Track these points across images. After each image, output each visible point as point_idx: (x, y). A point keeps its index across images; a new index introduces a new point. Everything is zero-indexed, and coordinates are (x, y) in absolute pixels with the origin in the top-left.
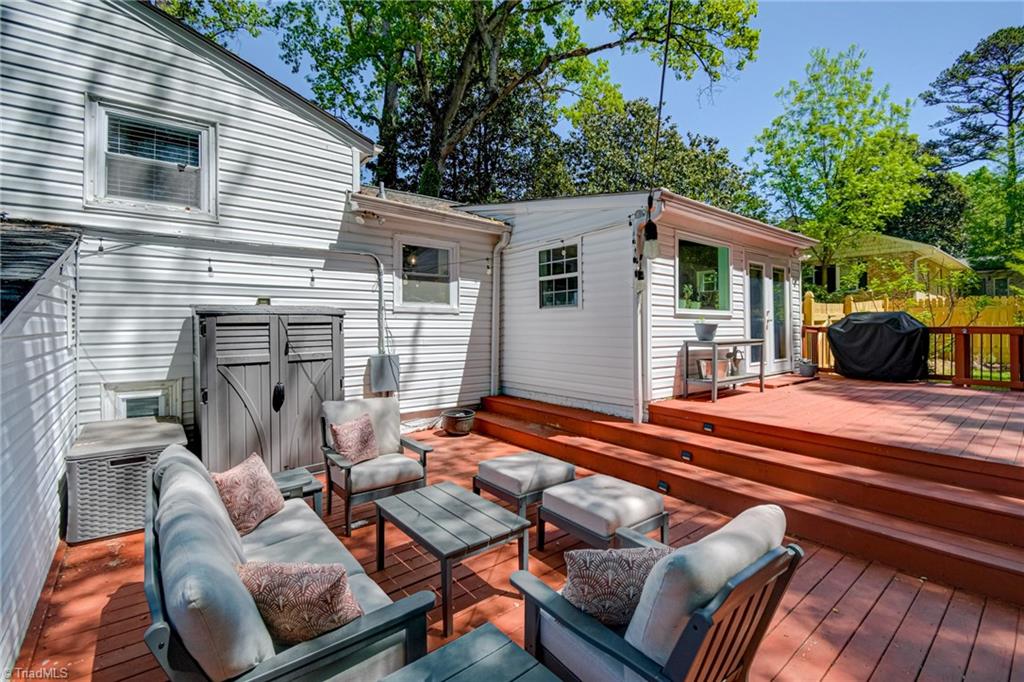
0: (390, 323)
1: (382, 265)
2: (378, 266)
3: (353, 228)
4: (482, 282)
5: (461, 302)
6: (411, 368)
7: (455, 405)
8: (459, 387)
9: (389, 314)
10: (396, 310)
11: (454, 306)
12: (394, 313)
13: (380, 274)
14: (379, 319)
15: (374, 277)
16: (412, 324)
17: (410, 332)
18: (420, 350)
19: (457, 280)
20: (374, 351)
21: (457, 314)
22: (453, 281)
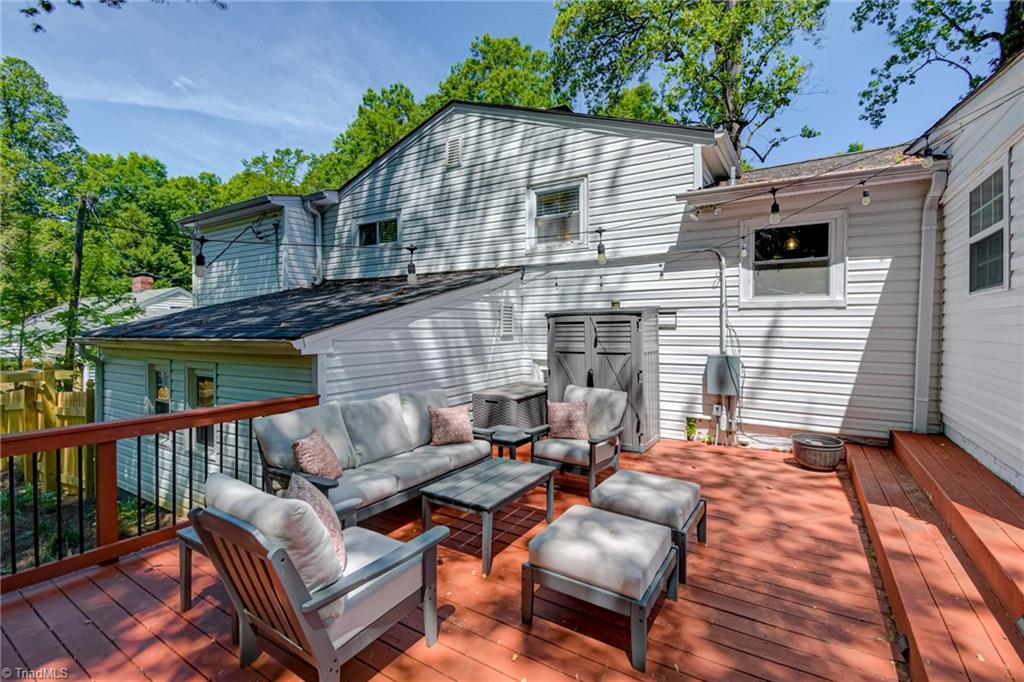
0: (732, 321)
1: (723, 259)
2: (720, 260)
3: (692, 227)
4: (896, 259)
5: (848, 291)
6: (762, 373)
7: (836, 431)
8: (844, 408)
9: (732, 312)
10: (741, 306)
11: (836, 296)
12: (740, 310)
13: (721, 269)
14: (721, 317)
15: (715, 272)
16: (767, 321)
17: (763, 331)
18: (777, 353)
19: (843, 261)
20: (716, 351)
21: (844, 308)
22: (835, 263)
